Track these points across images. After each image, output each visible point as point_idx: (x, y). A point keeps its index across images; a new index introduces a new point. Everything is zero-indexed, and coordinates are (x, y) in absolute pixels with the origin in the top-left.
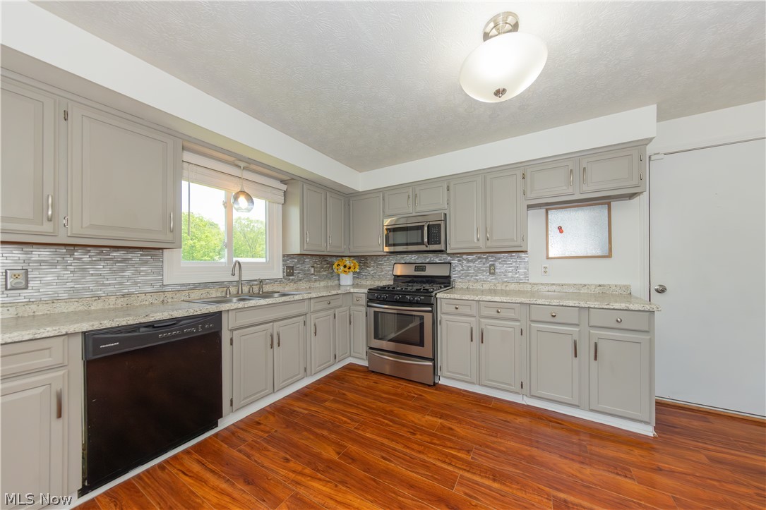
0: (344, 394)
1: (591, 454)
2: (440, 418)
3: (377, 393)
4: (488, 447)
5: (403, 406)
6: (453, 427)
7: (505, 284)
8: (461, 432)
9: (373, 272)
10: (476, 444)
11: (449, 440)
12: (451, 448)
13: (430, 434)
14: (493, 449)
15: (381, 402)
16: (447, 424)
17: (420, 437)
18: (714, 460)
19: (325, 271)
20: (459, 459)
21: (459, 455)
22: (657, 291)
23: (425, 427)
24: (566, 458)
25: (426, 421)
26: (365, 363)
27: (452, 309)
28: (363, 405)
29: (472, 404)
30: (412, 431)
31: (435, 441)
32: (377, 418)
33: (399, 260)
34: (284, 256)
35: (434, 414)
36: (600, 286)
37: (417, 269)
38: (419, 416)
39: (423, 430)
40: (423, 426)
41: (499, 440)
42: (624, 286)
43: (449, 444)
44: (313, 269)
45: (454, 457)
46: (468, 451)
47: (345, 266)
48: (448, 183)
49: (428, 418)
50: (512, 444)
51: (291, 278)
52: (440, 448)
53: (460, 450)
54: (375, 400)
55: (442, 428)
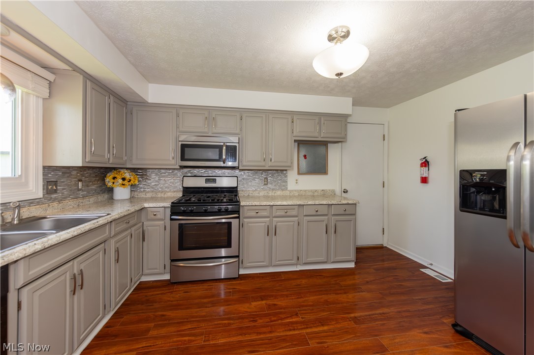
0: (163, 315)
1: (345, 286)
2: (262, 300)
3: (197, 301)
4: (303, 306)
5: (230, 303)
6: (275, 303)
7: (274, 191)
8: (281, 304)
9: (153, 184)
10: (297, 308)
11: (281, 313)
12: (285, 318)
13: (266, 315)
14: (306, 306)
15: (207, 307)
16: (270, 302)
17: (261, 321)
18: (377, 270)
19: (95, 184)
20: (296, 323)
21: (294, 320)
22: (344, 192)
23: (259, 312)
24: (338, 294)
25: (255, 307)
26: (167, 277)
27: (253, 214)
28: (193, 317)
29: (272, 281)
30: (252, 319)
31: (273, 319)
32: (216, 323)
33: (186, 173)
34: (44, 167)
35: (255, 299)
36: (323, 190)
37: (207, 181)
38: (247, 305)
39: (257, 315)
40: (256, 312)
41: (305, 299)
42: (333, 190)
43: (283, 316)
44: (80, 184)
45: (292, 323)
46: (297, 315)
47: (124, 179)
48: (242, 114)
49: (254, 304)
50: (312, 298)
51: (54, 196)
52: (280, 321)
53: (291, 317)
54: (199, 308)
55: (269, 307)
